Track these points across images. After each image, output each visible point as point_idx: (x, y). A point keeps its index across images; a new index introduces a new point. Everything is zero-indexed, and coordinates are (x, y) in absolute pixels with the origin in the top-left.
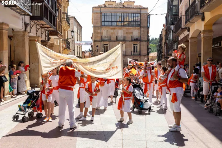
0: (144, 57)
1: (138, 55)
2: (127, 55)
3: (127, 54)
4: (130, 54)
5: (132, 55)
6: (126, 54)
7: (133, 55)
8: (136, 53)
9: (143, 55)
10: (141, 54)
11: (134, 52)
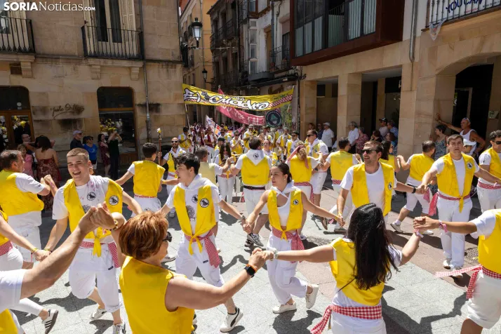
0: (163, 71)
1: (131, 58)
2: (53, 58)
3: (44, 45)
4: (74, 48)
5: (86, 56)
6: (38, 49)
7: (96, 56)
8: (110, 46)
9: (159, 61)
10: (150, 54)
11: (102, 35)
